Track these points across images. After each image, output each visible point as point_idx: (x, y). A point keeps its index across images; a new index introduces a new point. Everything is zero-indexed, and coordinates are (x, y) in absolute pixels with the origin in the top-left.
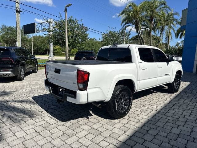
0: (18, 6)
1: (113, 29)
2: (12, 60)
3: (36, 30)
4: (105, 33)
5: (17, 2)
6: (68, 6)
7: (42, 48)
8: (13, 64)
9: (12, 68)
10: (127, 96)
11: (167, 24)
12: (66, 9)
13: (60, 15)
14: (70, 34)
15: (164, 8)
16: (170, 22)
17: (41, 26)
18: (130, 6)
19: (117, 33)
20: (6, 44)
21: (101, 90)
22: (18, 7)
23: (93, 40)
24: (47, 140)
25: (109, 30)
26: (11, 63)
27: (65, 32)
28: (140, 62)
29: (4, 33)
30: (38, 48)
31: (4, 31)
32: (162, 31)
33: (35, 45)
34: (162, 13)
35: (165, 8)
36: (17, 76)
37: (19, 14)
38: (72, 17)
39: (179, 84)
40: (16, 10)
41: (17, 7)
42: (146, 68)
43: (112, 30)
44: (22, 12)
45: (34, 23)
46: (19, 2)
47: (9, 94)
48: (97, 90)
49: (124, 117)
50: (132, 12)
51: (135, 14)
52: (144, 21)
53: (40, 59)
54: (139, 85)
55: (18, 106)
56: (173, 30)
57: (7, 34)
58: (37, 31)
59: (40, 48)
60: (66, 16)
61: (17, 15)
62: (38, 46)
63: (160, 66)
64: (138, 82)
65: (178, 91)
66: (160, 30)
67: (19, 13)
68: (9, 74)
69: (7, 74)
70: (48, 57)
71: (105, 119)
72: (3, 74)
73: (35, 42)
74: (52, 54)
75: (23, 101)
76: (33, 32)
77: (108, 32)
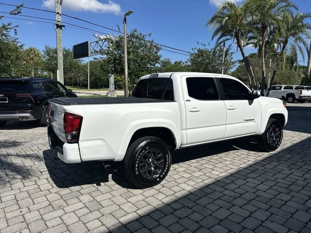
0: (58, 18)
1: (204, 45)
2: (32, 98)
3: (90, 52)
4: (192, 52)
5: (58, 13)
6: (127, 14)
7: (102, 78)
8: (33, 103)
9: (31, 108)
10: (159, 154)
11: (293, 35)
12: (125, 19)
13: (119, 28)
14: (131, 56)
15: (285, 7)
16: (297, 31)
17: (96, 46)
18: (224, 8)
19: (210, 52)
20: (53, 73)
21: (106, 142)
22: (59, 20)
23: (180, 63)
24: (21, 212)
25: (198, 48)
26: (31, 102)
27: (123, 53)
28: (187, 101)
29: (48, 57)
30: (96, 79)
31: (48, 54)
32: (284, 47)
33: (92, 74)
34: (284, 16)
35: (287, 8)
36: (40, 120)
37: (61, 31)
38: (135, 31)
39: (280, 137)
40: (57, 25)
41: (57, 20)
42: (199, 110)
43: (202, 48)
44: (64, 26)
45: (87, 42)
46: (60, 12)
47: (18, 145)
48: (99, 142)
49: (154, 187)
50: (227, 18)
51: (233, 21)
52: (250, 31)
53: (96, 94)
54: (185, 137)
55: (18, 162)
56: (304, 43)
57: (51, 60)
58: (92, 53)
59: (100, 78)
60: (125, 29)
61: (58, 32)
62: (96, 75)
63: (231, 106)
64: (184, 131)
65: (277, 148)
66: (280, 45)
67: (61, 29)
68: (27, 117)
69: (24, 117)
70: (107, 91)
71: (123, 187)
72: (19, 117)
73: (92, 70)
74: (112, 86)
75: (28, 156)
76: (86, 55)
77: (196, 52)
